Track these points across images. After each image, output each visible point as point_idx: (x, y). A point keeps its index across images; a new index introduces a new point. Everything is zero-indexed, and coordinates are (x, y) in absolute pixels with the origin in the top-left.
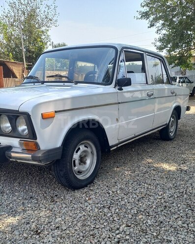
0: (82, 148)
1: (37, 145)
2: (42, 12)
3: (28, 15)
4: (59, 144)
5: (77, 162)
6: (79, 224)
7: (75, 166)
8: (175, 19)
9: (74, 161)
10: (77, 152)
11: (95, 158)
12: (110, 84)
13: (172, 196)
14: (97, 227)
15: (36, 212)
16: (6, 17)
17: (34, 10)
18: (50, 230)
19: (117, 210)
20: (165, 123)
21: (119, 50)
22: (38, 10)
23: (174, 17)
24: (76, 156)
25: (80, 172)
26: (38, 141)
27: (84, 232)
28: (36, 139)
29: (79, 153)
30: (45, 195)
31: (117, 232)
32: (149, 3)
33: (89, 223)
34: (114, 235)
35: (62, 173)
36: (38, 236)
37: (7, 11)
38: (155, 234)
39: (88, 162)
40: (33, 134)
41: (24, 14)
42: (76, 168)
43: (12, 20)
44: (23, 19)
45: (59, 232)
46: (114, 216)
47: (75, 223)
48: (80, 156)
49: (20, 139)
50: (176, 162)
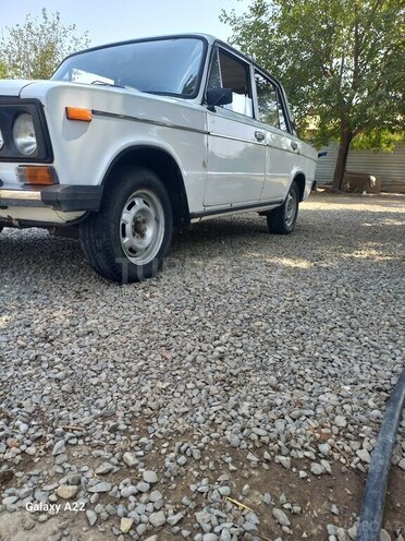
0: (139, 203)
1: (52, 173)
2: (66, 48)
3: (42, 51)
4: (97, 179)
5: (129, 228)
6: (135, 330)
7: (124, 235)
8: (280, 67)
9: (124, 225)
10: (129, 208)
11: (162, 229)
12: (194, 97)
13: (312, 298)
14: (174, 334)
15: (45, 311)
16: (6, 52)
17: (52, 45)
18: (74, 336)
19: (210, 313)
20: (279, 199)
21: (210, 43)
22: (59, 45)
23: (280, 63)
24: (127, 217)
25: (133, 251)
26: (56, 164)
27: (147, 340)
28: (52, 161)
29: (133, 210)
30: (63, 289)
31: (217, 342)
32: (241, 39)
33: (155, 329)
34: (212, 347)
35: (99, 244)
36: (48, 345)
37: (7, 43)
38: (295, 348)
39: (149, 233)
40: (46, 151)
41: (36, 50)
42: (127, 239)
43: (15, 58)
44: (32, 56)
45: (94, 340)
46: (204, 320)
47: (127, 327)
48: (135, 219)
49: (18, 164)
50: (304, 258)
